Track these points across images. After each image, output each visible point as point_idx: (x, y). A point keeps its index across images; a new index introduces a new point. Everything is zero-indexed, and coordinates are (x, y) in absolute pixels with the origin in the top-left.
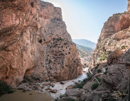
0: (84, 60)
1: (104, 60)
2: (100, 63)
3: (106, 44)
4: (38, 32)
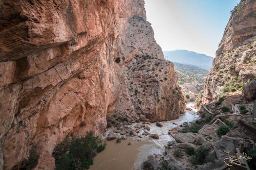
0: (184, 90)
1: (233, 91)
2: (224, 97)
3: (237, 60)
4: (114, 45)
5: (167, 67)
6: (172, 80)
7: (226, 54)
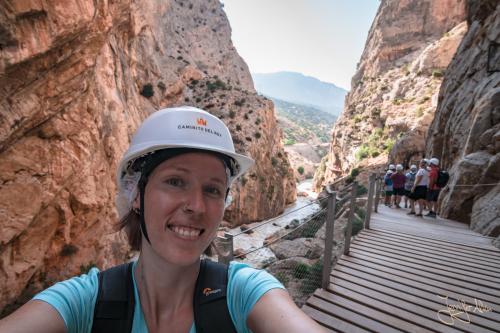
0: (295, 157)
1: (376, 155)
2: (360, 167)
3: (385, 96)
4: (134, 52)
5: (261, 111)
6: (270, 138)
7: (368, 85)
